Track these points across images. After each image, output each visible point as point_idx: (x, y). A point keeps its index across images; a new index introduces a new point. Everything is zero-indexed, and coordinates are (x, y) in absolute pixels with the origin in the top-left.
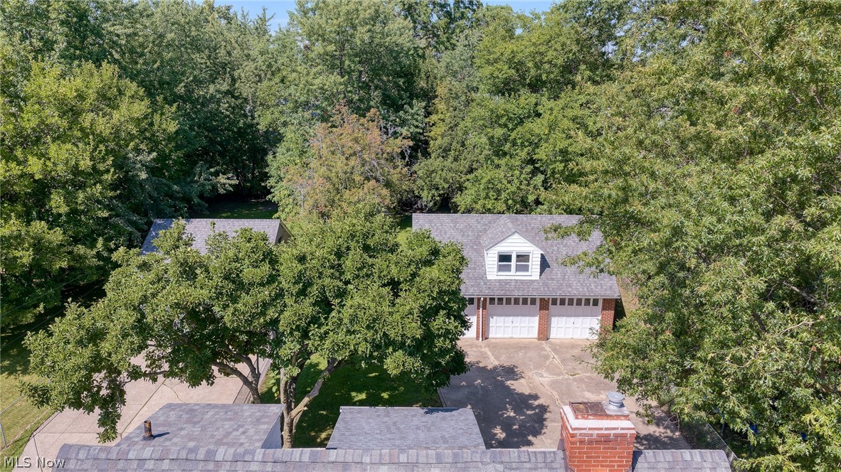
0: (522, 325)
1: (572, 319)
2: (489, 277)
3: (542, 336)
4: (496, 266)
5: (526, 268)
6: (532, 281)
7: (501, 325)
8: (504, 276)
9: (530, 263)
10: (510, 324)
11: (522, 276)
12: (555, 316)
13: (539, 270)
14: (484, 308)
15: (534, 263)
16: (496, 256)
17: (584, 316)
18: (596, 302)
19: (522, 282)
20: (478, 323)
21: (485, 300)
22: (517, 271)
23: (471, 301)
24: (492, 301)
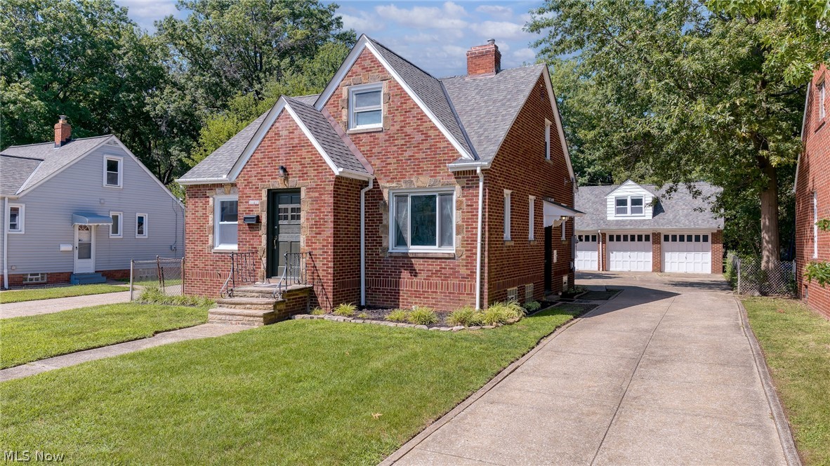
0: (639, 260)
1: (685, 254)
2: (608, 219)
3: (656, 268)
4: (614, 209)
5: (640, 211)
6: (645, 220)
7: (620, 259)
8: (621, 217)
9: (643, 206)
10: (628, 259)
11: (637, 217)
12: (668, 251)
13: (651, 214)
14: (604, 242)
15: (646, 206)
16: (614, 200)
17: (695, 251)
18: (705, 239)
19: (636, 221)
20: (599, 256)
21: (604, 235)
22: (632, 213)
23: (594, 238)
24: (611, 238)
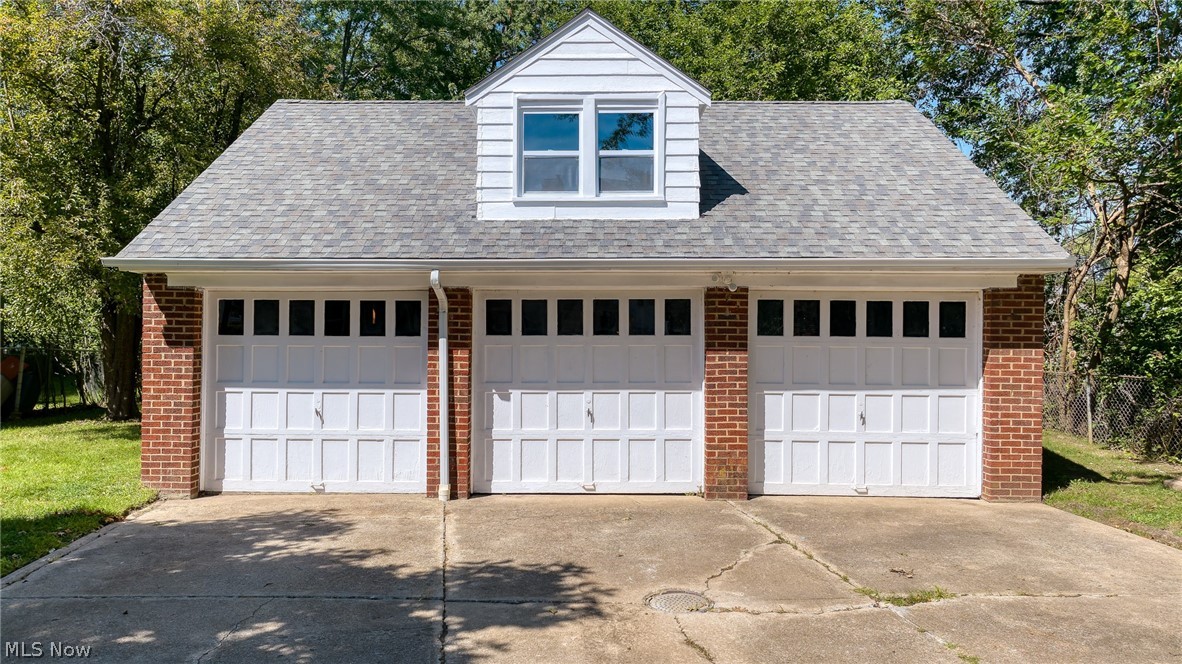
0: (637, 430)
1: (857, 400)
2: (485, 213)
3: (723, 475)
4: (512, 165)
5: (640, 176)
6: (671, 225)
7: (544, 429)
8: (546, 209)
9: (656, 153)
10: (581, 428)
11: (623, 209)
12: (780, 385)
13: (696, 195)
14: (460, 339)
15: (672, 148)
16: (512, 116)
17: (905, 385)
18: (953, 320)
19: (624, 226)
20: (432, 414)
21: (460, 298)
22: (602, 185)
23: (409, 318)
24: (498, 318)
